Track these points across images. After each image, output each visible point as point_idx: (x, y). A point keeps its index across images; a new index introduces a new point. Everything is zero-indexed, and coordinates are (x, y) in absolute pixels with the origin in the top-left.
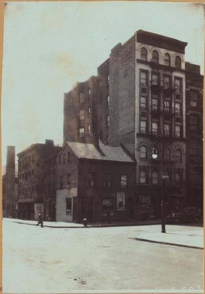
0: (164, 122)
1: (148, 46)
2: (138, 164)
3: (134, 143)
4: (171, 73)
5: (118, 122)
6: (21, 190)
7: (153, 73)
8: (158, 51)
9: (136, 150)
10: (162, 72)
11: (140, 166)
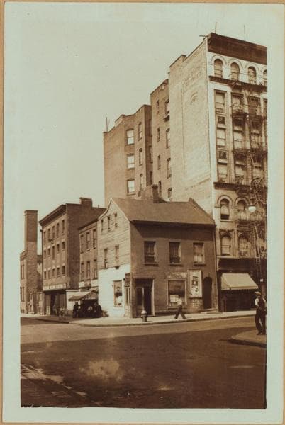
0: (252, 165)
1: (224, 56)
2: (218, 227)
3: (210, 196)
4: (259, 94)
5: (184, 167)
6: (47, 272)
7: (234, 95)
8: (238, 63)
9: (213, 208)
10: (245, 93)
11: (221, 230)
